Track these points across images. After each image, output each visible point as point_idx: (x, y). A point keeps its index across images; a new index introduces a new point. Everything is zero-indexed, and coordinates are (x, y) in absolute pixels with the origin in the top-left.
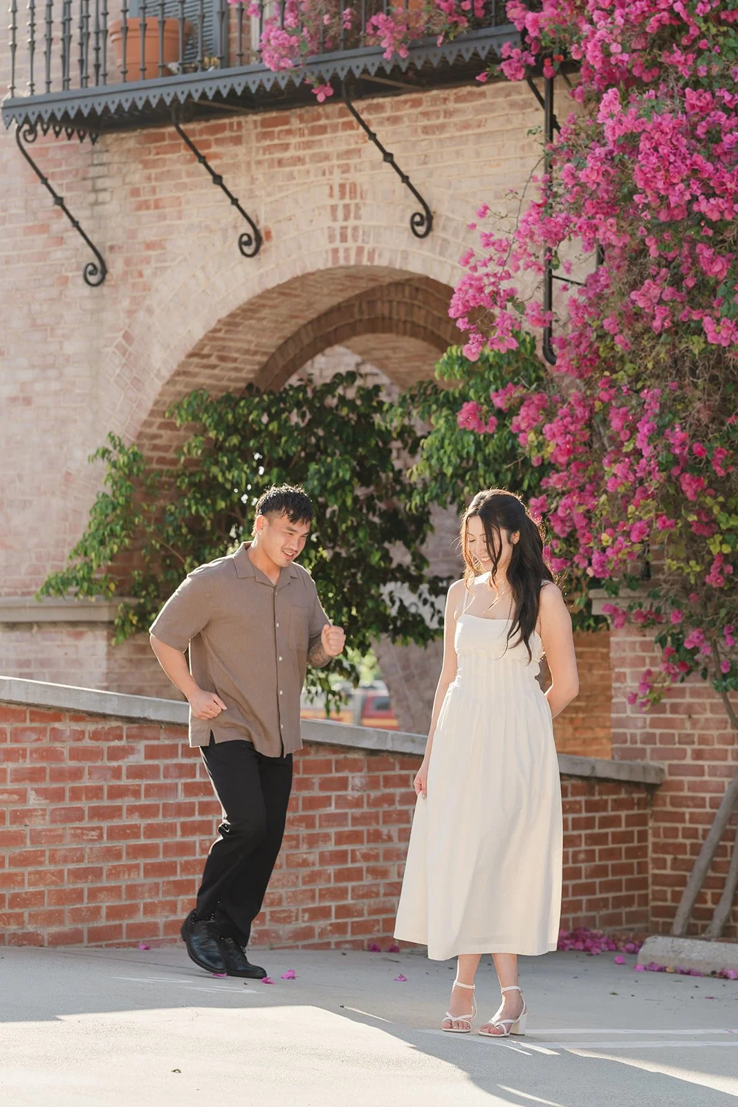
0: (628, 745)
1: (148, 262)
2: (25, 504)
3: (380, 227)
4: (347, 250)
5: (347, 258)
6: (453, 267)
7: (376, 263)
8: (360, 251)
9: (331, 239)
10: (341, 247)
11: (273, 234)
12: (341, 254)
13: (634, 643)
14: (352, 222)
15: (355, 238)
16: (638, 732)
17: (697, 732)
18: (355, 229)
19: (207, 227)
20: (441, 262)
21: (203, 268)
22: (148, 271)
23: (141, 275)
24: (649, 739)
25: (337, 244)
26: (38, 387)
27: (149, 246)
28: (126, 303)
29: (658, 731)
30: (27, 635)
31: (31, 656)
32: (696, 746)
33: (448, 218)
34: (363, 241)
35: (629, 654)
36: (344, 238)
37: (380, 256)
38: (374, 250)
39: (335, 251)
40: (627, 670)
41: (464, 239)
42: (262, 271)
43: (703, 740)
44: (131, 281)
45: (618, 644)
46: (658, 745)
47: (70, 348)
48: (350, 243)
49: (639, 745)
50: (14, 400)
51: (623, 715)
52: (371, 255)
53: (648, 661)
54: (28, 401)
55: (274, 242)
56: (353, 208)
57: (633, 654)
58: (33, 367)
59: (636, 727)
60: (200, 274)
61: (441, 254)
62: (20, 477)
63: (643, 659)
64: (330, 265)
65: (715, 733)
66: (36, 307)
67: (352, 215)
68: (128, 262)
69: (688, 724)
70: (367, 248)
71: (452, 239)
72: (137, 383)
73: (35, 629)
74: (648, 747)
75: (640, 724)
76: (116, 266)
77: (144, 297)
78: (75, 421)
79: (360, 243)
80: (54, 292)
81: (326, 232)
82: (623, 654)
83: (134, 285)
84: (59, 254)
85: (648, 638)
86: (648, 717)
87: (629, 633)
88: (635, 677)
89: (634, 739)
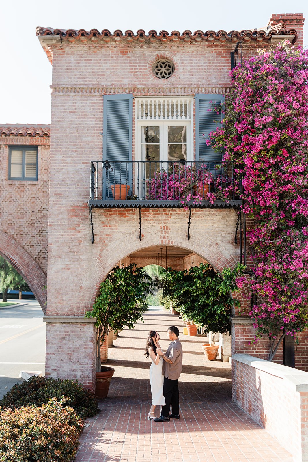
0: (240, 350)
1: (107, 239)
2: (67, 294)
3: (174, 237)
4: (165, 241)
5: (165, 243)
6: (195, 247)
7: (174, 244)
8: (169, 241)
9: (161, 238)
11: (144, 235)
12: (164, 242)
13: (241, 329)
14: (167, 235)
15: (168, 239)
16: (242, 347)
17: (256, 347)
18: (168, 236)
19: (125, 232)
20: (191, 246)
21: (123, 242)
22: (107, 241)
23: (105, 242)
24: (245, 349)
25: (163, 239)
26: (72, 266)
27: (107, 235)
28: (100, 248)
29: (247, 347)
30: (68, 325)
31: (69, 330)
32: (256, 350)
33: (193, 236)
34: (170, 239)
35: (240, 331)
36: (164, 238)
39: (162, 241)
40: (239, 334)
41: (197, 241)
42: (141, 243)
43: (258, 349)
44: (101, 243)
45: (237, 329)
46: (247, 350)
47: (82, 257)
48: (166, 239)
49: (242, 350)
50: (64, 268)
51: (238, 344)
52: (172, 242)
54: (69, 269)
55: (144, 238)
56: (167, 232)
58: (70, 261)
60: (122, 243)
61: (191, 244)
62: (66, 287)
63: (243, 332)
64: (161, 244)
65: (261, 347)
66: (71, 247)
67: (167, 233)
68: (101, 238)
69: (254, 346)
70: (171, 241)
71: (194, 241)
72: (103, 267)
73: (70, 323)
74: (245, 351)
76: (97, 239)
77: (106, 247)
78: (84, 275)
80: (77, 244)
81: (159, 237)
82: (238, 331)
83: (102, 244)
84: (79, 235)
85: (244, 328)
86: (245, 344)
87: (240, 327)
88: (241, 336)
89: (241, 349)
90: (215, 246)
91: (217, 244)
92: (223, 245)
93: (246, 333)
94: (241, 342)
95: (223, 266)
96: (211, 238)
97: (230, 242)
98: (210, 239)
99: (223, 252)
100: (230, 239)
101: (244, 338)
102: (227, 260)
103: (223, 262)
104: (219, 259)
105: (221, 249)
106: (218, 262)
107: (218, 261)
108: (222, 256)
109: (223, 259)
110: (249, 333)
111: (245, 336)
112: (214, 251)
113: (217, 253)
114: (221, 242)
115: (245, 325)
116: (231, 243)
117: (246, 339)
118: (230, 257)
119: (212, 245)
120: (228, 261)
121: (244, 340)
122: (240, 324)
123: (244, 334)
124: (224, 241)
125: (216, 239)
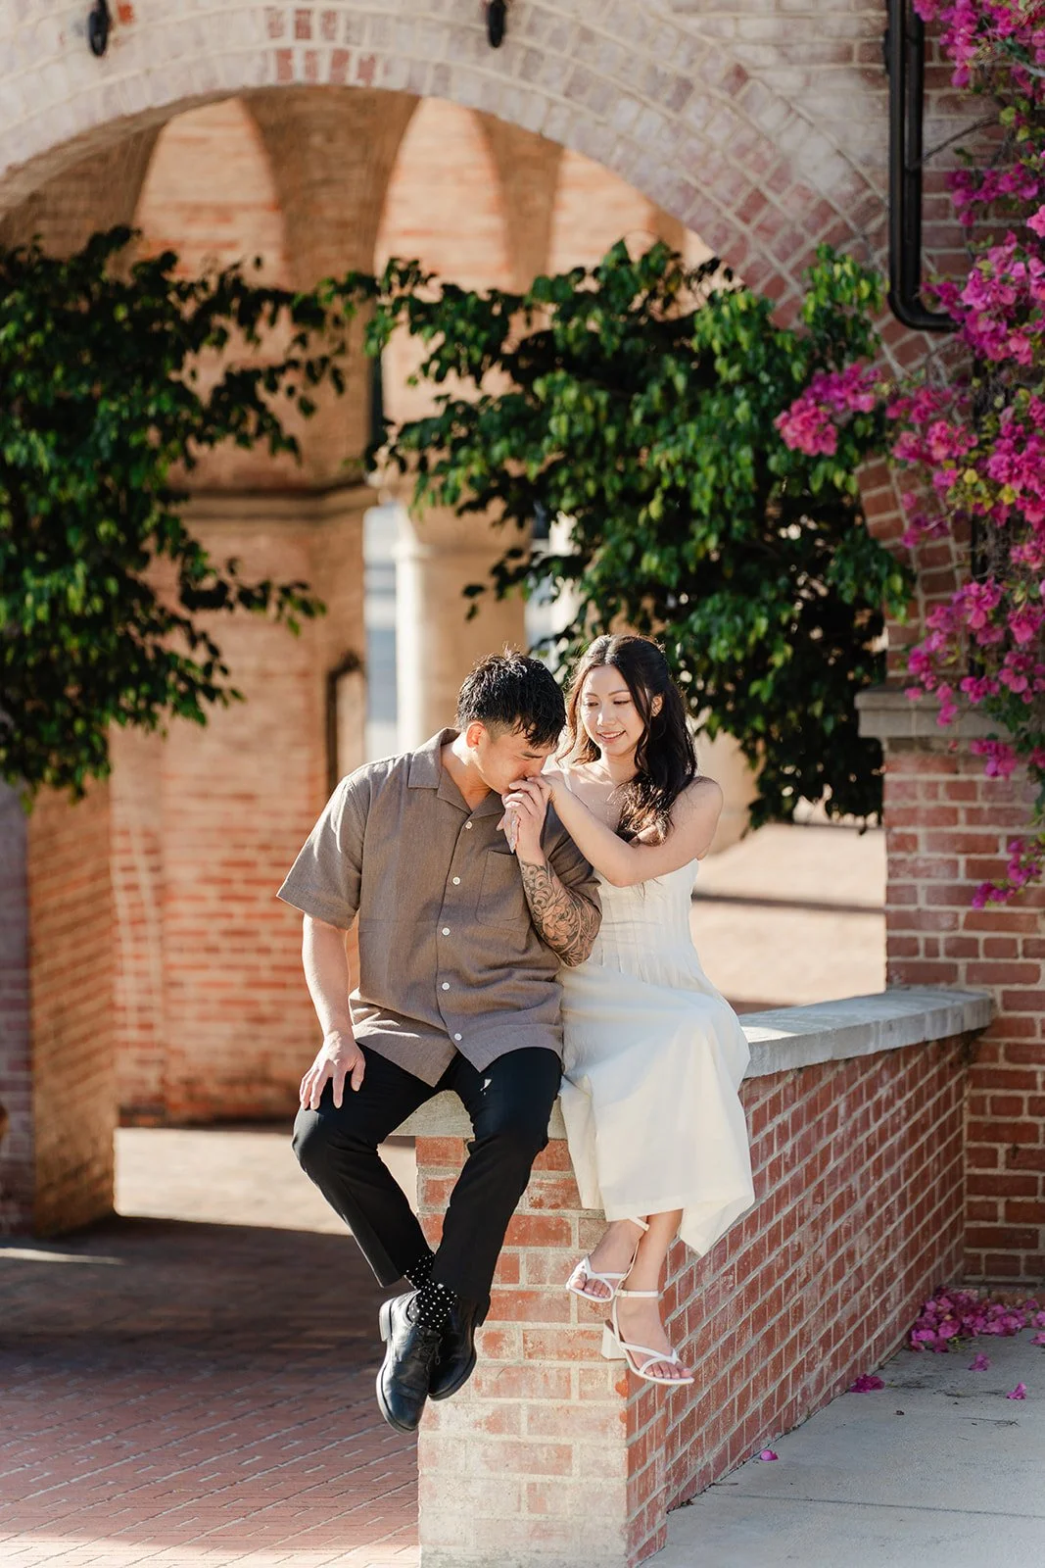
0: (921, 958)
3: (386, 16)
4: (310, 55)
5: (311, 69)
6: (552, 103)
7: (379, 81)
8: (340, 58)
9: (274, 29)
10: (299, 48)
11: (138, 11)
12: (298, 63)
13: (935, 784)
15: (329, 35)
16: (942, 936)
18: (329, 15)
20: (523, 92)
24: (965, 948)
25: (288, 40)
29: (982, 936)
33: (537, 10)
34: (348, 40)
35: (924, 803)
36: (303, 30)
37: (387, 71)
38: (373, 59)
39: (285, 55)
40: (920, 831)
41: (575, 54)
42: (111, 79)
45: (900, 785)
46: (982, 959)
48: (317, 42)
49: (942, 959)
51: (911, 908)
52: (367, 67)
53: (962, 816)
55: (136, 28)
57: (932, 804)
59: (938, 928)
61: (525, 75)
63: (954, 812)
64: (271, 79)
70: (357, 53)
71: (550, 51)
74: (962, 963)
75: (946, 923)
79: (339, 43)
81: (262, 20)
82: (911, 804)
85: (962, 777)
86: (963, 911)
87: (924, 766)
88: (936, 843)
89: (932, 949)
90: (725, 96)
91: (740, 74)
92: (789, 80)
93: (974, 817)
94: (935, 895)
95: (791, 263)
96: (692, 23)
97: (846, 56)
98: (684, 36)
99: (787, 143)
100: (854, 27)
101: (962, 859)
102: (825, 211)
103: (785, 231)
104: (758, 200)
105: (769, 118)
106: (746, 229)
107: (746, 220)
108: (781, 177)
109: (786, 206)
110: (998, 816)
111: (970, 844)
112: (718, 134)
113: (742, 151)
114: (768, 56)
115: (968, 758)
116: (856, 64)
117: (974, 869)
118: (848, 188)
119: (698, 83)
120: (833, 221)
121: (962, 880)
122: (924, 744)
123: (962, 828)
124: (803, 50)
125: (729, 29)
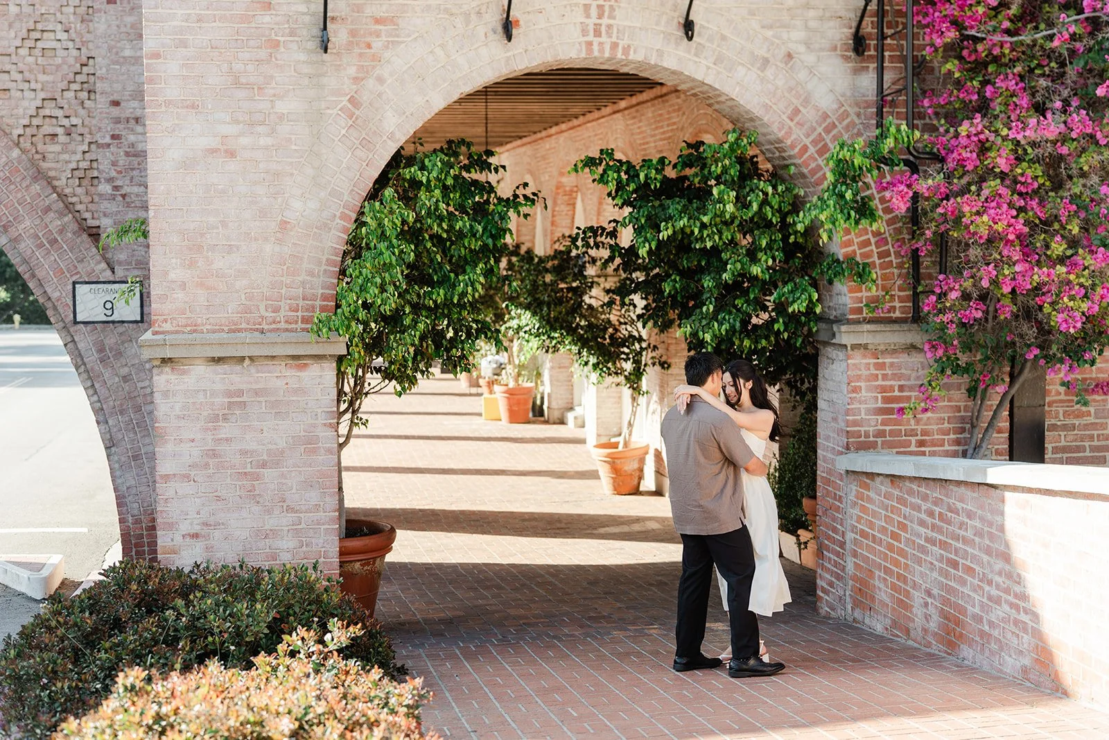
0: (862, 439)
1: (378, 36)
2: (230, 249)
3: (635, 28)
4: (601, 44)
5: (602, 51)
6: (708, 68)
7: (632, 57)
8: (614, 46)
9: (584, 32)
10: (596, 41)
11: (521, 23)
12: (595, 47)
13: (869, 364)
14: (605, 21)
15: (609, 35)
16: (871, 429)
17: (919, 428)
18: (609, 27)
19: (446, 10)
20: (696, 62)
21: (442, 46)
22: (377, 44)
23: (369, 46)
24: (881, 434)
25: (591, 38)
26: (244, 141)
27: (378, 21)
28: (352, 71)
29: (888, 428)
30: (238, 368)
31: (243, 387)
32: (919, 437)
33: (704, 27)
34: (618, 38)
35: (865, 373)
36: (597, 33)
37: (635, 52)
38: (629, 46)
39: (590, 44)
40: (862, 384)
41: (718, 46)
42: (508, 54)
43: (924, 433)
44: (357, 50)
45: (854, 365)
46: (888, 438)
47: (282, 107)
48: (604, 38)
49: (872, 439)
50: (213, 151)
51: (859, 417)
52: (626, 50)
53: (880, 377)
54: (232, 154)
55: (521, 30)
56: (607, 9)
57: (868, 372)
58: (237, 122)
59: (870, 426)
60: (439, 51)
61: (696, 55)
62: (224, 224)
63: (877, 376)
64: (583, 55)
65: (935, 427)
66: (238, 67)
67: (606, 14)
68: (353, 33)
69: (912, 422)
70: (621, 43)
71: (708, 44)
72: (366, 144)
73: (247, 362)
74: (879, 440)
75: (873, 423)
76: (338, 35)
77: (374, 67)
78: (292, 174)
79: (614, 39)
80: (263, 54)
81: (579, 28)
82: (860, 373)
83: (361, 55)
84: (267, 19)
85: (880, 361)
86: (880, 418)
87: (864, 356)
88: (869, 389)
89: (867, 435)
90: (782, 65)
91: (790, 56)
92: (810, 59)
93: (885, 377)
94: (868, 411)
95: (810, 139)
96: (769, 33)
97: (835, 49)
98: (766, 39)
99: (810, 86)
100: (838, 36)
101: (879, 395)
102: (825, 116)
103: (809, 124)
104: (797, 111)
105: (802, 75)
106: (791, 124)
107: (792, 120)
108: (806, 101)
109: (809, 115)
110: (896, 377)
111: (883, 389)
112: (780, 83)
113: (791, 90)
114: (802, 48)
115: (882, 352)
116: (839, 52)
117: (887, 400)
118: (835, 106)
119: (771, 60)
120: (829, 121)
121: (880, 405)
122: (865, 347)
123: (880, 382)
124: (817, 46)
125: (785, 36)
